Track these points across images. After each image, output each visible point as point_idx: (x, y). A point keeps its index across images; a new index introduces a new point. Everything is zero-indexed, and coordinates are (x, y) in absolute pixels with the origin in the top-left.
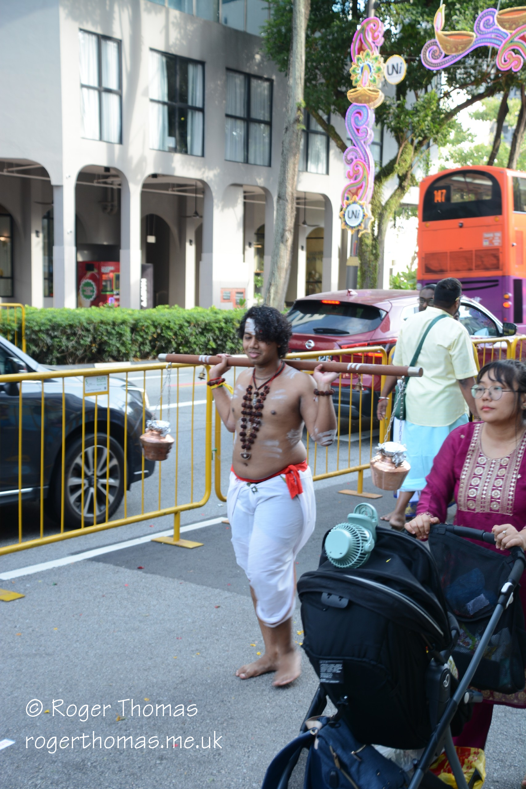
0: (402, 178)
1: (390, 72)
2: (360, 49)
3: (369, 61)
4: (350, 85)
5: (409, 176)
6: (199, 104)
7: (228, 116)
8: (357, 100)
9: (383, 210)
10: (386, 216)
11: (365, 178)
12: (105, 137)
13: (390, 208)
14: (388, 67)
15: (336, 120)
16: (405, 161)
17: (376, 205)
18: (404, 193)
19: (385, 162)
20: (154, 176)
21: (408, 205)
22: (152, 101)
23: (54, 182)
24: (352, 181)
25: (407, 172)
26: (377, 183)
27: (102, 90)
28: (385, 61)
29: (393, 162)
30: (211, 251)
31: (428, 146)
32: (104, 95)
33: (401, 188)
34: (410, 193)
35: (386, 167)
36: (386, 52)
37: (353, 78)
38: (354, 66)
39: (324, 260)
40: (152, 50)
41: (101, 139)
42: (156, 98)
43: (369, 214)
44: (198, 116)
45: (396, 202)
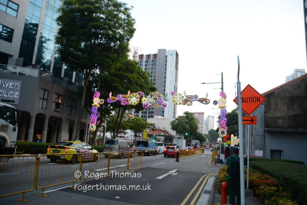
1: (101, 102)
2: (95, 97)
3: (97, 99)
4: (93, 103)
5: (102, 120)
6: (62, 103)
7: (68, 106)
8: (94, 106)
11: (95, 120)
12: (43, 108)
15: (89, 108)
20: (51, 116)
22: (53, 102)
23: (31, 116)
24: (92, 121)
27: (43, 99)
30: (62, 132)
32: (44, 100)
33: (101, 123)
36: (100, 98)
37: (94, 102)
38: (94, 100)
39: (84, 135)
40: (55, 93)
41: (42, 108)
42: (54, 101)
43: (95, 127)
44: (62, 106)
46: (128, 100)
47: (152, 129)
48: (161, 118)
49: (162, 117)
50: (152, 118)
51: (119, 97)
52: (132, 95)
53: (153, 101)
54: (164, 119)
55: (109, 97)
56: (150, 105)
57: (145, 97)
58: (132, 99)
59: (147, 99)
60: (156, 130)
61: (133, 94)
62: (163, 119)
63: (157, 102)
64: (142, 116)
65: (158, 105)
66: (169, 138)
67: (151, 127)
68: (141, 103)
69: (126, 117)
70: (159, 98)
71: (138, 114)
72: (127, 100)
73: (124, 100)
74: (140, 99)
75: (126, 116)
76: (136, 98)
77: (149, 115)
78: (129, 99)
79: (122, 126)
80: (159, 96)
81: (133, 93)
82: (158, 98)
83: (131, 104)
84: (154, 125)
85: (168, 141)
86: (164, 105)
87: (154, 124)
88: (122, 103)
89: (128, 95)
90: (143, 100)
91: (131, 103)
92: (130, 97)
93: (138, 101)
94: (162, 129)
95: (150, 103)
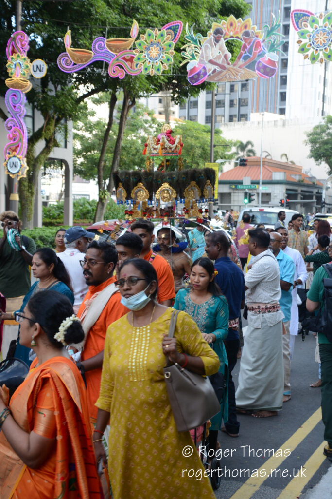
0: (48, 142)
1: (35, 69)
2: (13, 52)
3: (19, 61)
4: (7, 75)
5: (53, 140)
8: (13, 86)
9: (35, 162)
10: (37, 166)
11: (21, 140)
13: (40, 161)
14: (33, 66)
16: (49, 129)
17: (30, 159)
18: (50, 152)
19: (36, 129)
21: (54, 159)
24: (12, 142)
25: (52, 137)
26: (31, 144)
28: (31, 62)
29: (41, 130)
31: (66, 121)
33: (47, 149)
34: (54, 151)
35: (36, 133)
36: (31, 56)
37: (9, 71)
38: (9, 63)
43: (25, 165)
45: (45, 157)
46: (132, 58)
47: (238, 161)
48: (275, 121)
49: (278, 117)
50: (241, 123)
51: (100, 47)
52: (146, 36)
53: (226, 56)
54: (284, 125)
55: (65, 51)
56: (215, 71)
57: (195, 41)
58: (145, 53)
59: (203, 48)
60: (257, 163)
61: (150, 35)
62: (280, 123)
63: (239, 58)
64: (209, 119)
65: (243, 71)
66: (302, 191)
67: (241, 154)
68: (181, 65)
69: (147, 125)
70: (245, 40)
71: (193, 112)
72: (131, 60)
73: (117, 60)
74: (178, 50)
75: (146, 122)
76: (162, 49)
77: (233, 113)
78: (136, 54)
79: (134, 155)
80: (247, 34)
81: (149, 30)
82: (243, 43)
83: (144, 73)
84: (249, 147)
85: (299, 200)
86: (265, 67)
87: (249, 143)
88: (114, 72)
89: (132, 40)
90: (187, 54)
91: (146, 69)
92: (140, 45)
93: (168, 60)
94: (277, 158)
95: (211, 62)
